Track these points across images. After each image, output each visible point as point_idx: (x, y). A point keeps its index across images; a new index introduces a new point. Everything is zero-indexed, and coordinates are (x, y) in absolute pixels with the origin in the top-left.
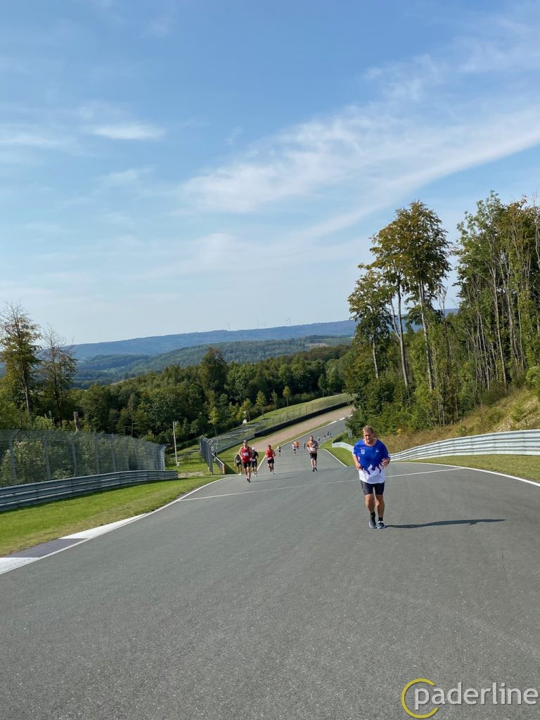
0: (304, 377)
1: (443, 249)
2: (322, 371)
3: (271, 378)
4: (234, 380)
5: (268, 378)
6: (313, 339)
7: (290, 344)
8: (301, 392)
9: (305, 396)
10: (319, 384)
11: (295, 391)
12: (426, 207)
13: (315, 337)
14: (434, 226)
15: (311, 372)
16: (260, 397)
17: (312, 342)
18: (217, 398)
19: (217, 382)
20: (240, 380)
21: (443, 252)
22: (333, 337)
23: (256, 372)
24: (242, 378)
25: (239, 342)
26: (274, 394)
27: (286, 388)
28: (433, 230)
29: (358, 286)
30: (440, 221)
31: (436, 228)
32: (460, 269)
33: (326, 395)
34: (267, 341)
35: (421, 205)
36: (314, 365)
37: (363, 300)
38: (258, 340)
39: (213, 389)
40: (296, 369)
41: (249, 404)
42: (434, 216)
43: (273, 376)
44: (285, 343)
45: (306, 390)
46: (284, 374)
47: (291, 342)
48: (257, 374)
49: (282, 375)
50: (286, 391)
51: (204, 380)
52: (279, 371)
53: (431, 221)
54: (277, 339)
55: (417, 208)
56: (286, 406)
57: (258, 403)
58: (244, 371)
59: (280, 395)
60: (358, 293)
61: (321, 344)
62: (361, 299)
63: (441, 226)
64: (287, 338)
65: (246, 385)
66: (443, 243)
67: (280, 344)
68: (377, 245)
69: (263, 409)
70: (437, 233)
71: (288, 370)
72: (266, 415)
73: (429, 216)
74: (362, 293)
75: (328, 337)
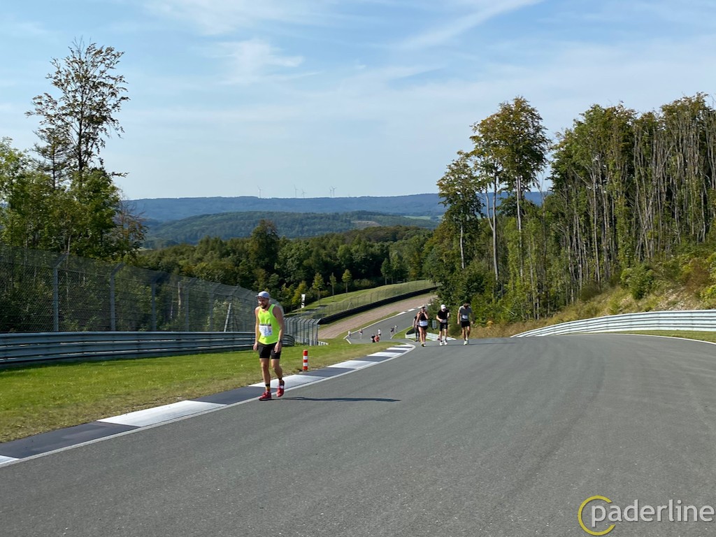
0: (365, 261)
1: (542, 145)
2: (385, 254)
3: (329, 259)
4: (286, 258)
5: (325, 259)
6: (362, 215)
7: (333, 219)
8: (361, 277)
9: (366, 282)
10: (382, 270)
11: (356, 275)
12: (528, 104)
13: (364, 213)
14: (535, 123)
15: (373, 255)
16: (318, 280)
17: (360, 218)
18: (266, 279)
19: (267, 260)
20: (293, 259)
21: (542, 149)
22: (384, 215)
23: (312, 251)
24: (295, 257)
25: (272, 213)
26: (332, 278)
27: (347, 271)
28: (534, 126)
29: (448, 170)
30: (541, 119)
31: (536, 124)
32: (554, 163)
33: (389, 283)
34: (306, 214)
35: (524, 102)
36: (377, 248)
37: (454, 185)
38: (294, 211)
39: (262, 267)
40: (357, 251)
41: (304, 287)
42: (536, 113)
43: (330, 257)
44: (328, 217)
45: (367, 276)
46: (344, 256)
47: (335, 217)
48: (314, 254)
49: (341, 257)
50: (346, 275)
51: (253, 256)
52: (337, 251)
53: (532, 118)
54: (318, 212)
55: (519, 102)
56: (344, 291)
57: (314, 287)
58: (298, 249)
59: (339, 280)
60: (448, 178)
61: (370, 222)
62: (451, 184)
63: (541, 123)
64: (329, 211)
65: (299, 266)
66: (543, 140)
67: (322, 218)
68: (477, 133)
69: (319, 294)
70: (538, 129)
71: (348, 250)
72: (324, 301)
73: (531, 113)
74: (453, 178)
75: (379, 214)
